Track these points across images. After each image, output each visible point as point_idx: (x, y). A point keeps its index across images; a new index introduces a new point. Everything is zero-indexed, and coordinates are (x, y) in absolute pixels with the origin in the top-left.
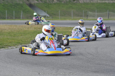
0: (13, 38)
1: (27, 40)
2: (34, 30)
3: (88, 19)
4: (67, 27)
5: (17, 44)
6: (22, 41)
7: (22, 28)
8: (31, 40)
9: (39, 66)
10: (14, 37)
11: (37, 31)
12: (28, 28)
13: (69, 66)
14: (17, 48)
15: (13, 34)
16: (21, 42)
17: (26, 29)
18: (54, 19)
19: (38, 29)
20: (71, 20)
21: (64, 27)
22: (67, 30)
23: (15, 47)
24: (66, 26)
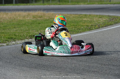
0: (3, 31)
1: (23, 34)
2: (33, 19)
3: (111, 3)
4: (81, 14)
5: (8, 40)
6: (15, 35)
7: (15, 17)
8: (28, 33)
9: (39, 70)
10: (4, 29)
11: (36, 21)
12: (24, 17)
13: (83, 69)
14: (8, 45)
15: (2, 26)
16: (14, 37)
17: (21, 18)
18: (61, 3)
19: (39, 18)
20: (86, 4)
21: (76, 14)
22: (81, 19)
23: (5, 44)
24: (79, 13)
